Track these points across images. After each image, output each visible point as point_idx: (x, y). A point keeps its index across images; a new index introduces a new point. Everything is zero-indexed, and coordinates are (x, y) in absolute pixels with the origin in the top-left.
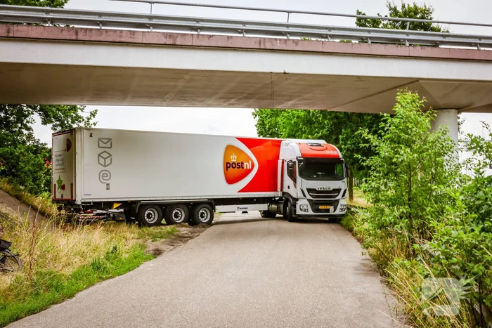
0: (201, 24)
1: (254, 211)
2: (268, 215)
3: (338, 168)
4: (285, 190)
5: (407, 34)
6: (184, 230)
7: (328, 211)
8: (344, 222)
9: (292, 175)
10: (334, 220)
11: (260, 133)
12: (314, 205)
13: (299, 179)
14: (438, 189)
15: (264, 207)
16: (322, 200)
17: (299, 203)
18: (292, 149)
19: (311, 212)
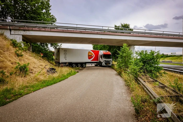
0: (86, 29)
1: (93, 65)
2: (96, 66)
3: (110, 56)
4: (100, 60)
5: (125, 31)
6: (81, 68)
7: (108, 65)
8: (112, 67)
9: (101, 58)
10: (109, 67)
11: (93, 49)
12: (106, 64)
13: (103, 58)
14: (130, 61)
15: (96, 64)
16: (107, 63)
17: (103, 63)
18: (101, 52)
19: (105, 65)
